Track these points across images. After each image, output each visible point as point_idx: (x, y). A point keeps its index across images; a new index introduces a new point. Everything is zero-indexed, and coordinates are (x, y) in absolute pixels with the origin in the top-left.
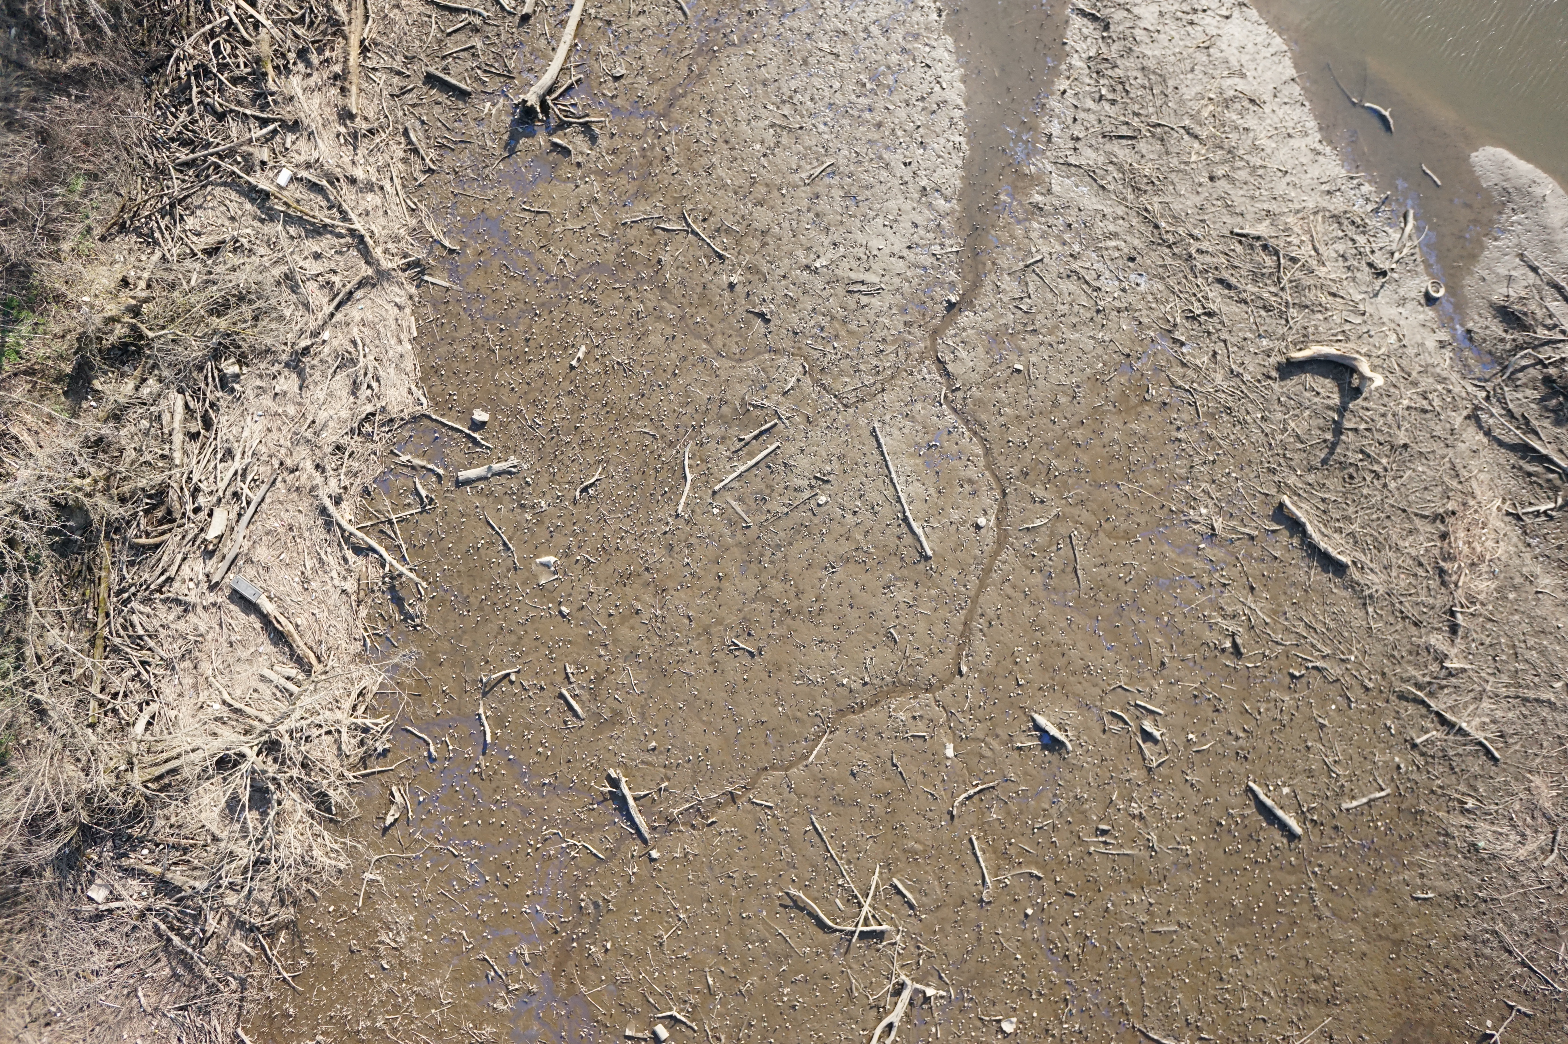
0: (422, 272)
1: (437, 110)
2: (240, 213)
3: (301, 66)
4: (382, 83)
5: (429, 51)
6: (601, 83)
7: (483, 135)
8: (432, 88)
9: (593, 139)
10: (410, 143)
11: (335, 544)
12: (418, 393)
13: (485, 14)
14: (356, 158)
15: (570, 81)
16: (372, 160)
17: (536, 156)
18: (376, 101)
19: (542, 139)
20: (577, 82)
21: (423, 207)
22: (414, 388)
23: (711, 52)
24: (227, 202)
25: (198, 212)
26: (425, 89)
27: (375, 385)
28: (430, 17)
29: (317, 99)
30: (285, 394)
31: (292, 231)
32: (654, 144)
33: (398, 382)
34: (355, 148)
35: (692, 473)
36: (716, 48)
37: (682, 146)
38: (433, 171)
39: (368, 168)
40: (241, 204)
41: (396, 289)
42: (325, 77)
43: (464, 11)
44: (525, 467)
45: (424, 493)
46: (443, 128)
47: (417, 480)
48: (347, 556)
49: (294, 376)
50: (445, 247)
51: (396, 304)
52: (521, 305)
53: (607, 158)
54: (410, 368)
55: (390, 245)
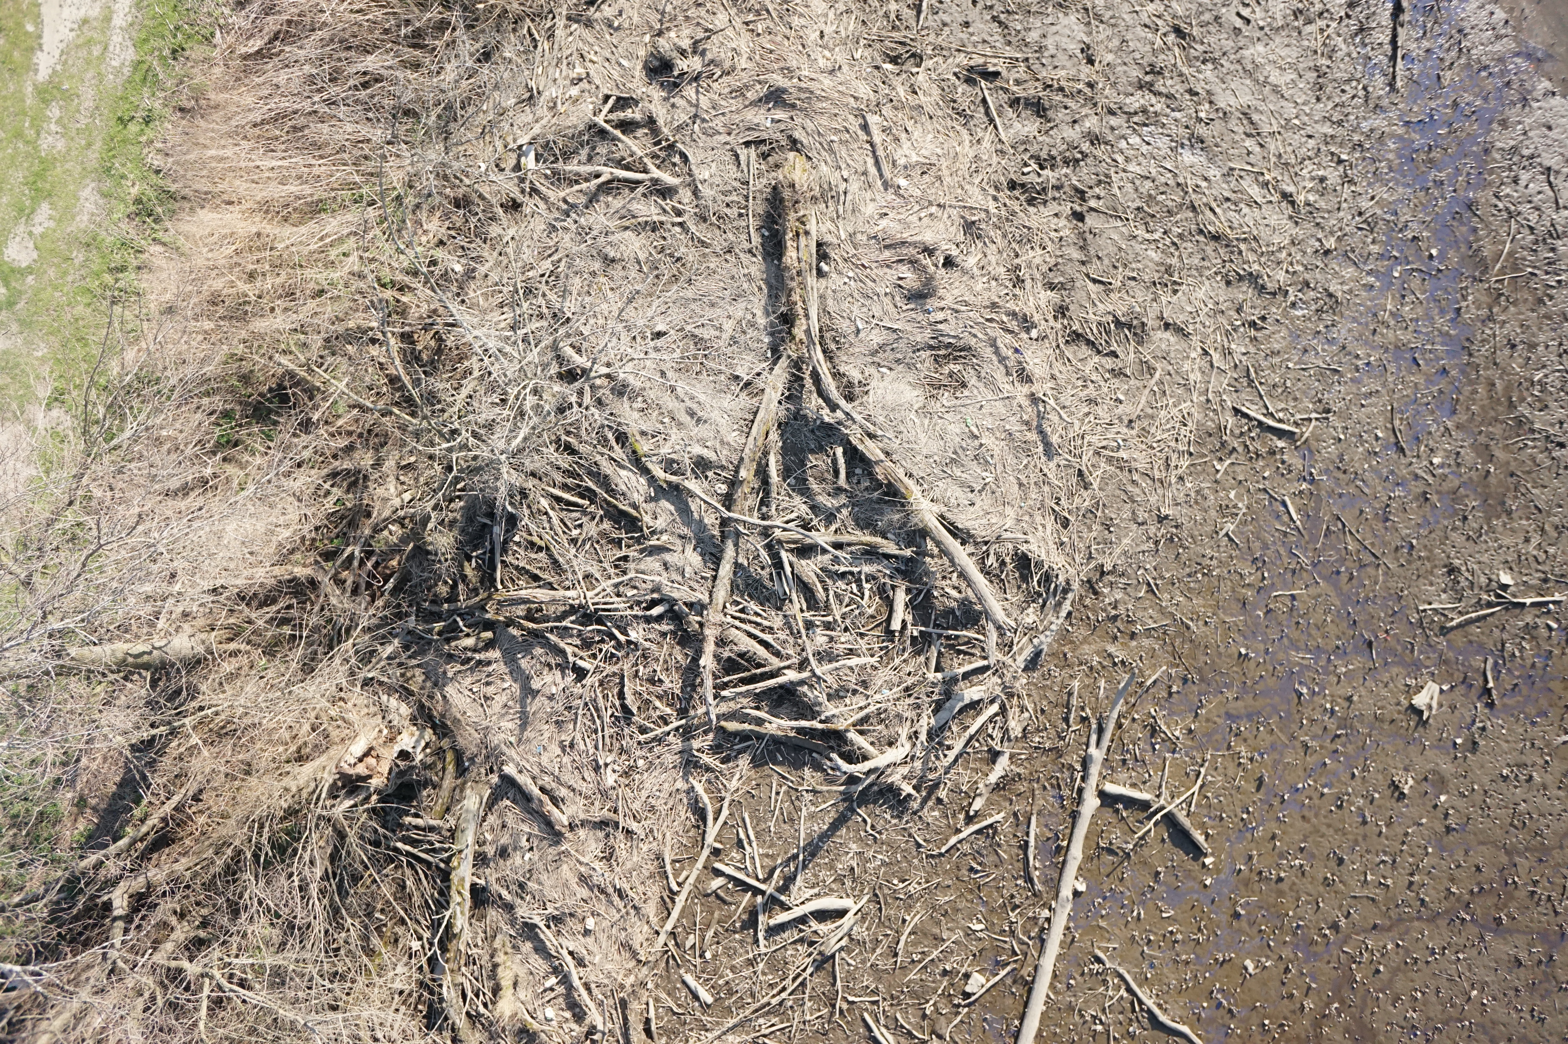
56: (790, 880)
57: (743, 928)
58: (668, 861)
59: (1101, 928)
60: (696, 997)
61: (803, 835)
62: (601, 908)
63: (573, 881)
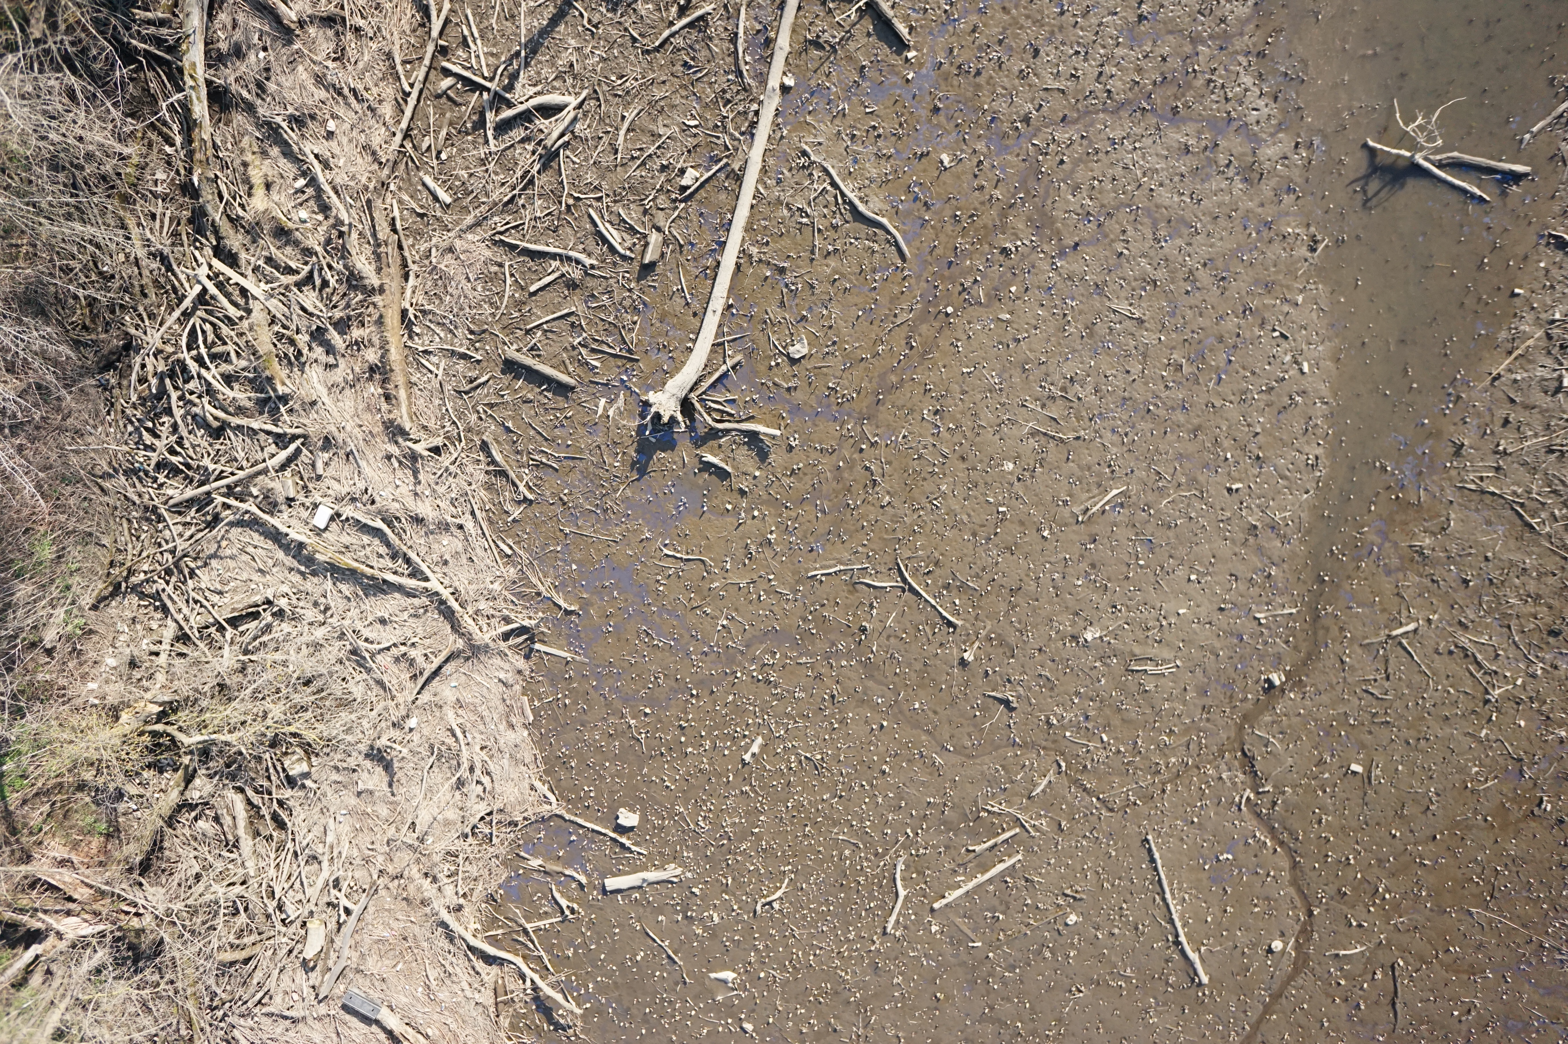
0: (532, 639)
1: (526, 412)
2: (270, 562)
3: (319, 352)
4: (440, 372)
5: (506, 322)
6: (770, 368)
7: (599, 447)
8: (517, 377)
9: (763, 455)
10: (493, 462)
11: (462, 956)
12: (544, 789)
13: (588, 261)
14: (419, 489)
15: (724, 368)
16: (441, 489)
17: (679, 477)
18: (437, 402)
19: (685, 452)
20: (734, 368)
21: (521, 553)
22: (538, 784)
23: (942, 316)
24: (250, 549)
25: (214, 563)
26: (507, 379)
27: (486, 780)
28: (501, 265)
29: (349, 401)
30: (371, 793)
31: (346, 588)
32: (853, 461)
33: (515, 776)
34: (415, 473)
35: (905, 887)
36: (950, 310)
37: (895, 464)
38: (531, 501)
39: (438, 502)
40: (270, 551)
41: (497, 661)
42: (357, 369)
43: (554, 256)
44: (689, 875)
45: (564, 903)
46: (538, 437)
47: (554, 887)
48: (478, 969)
49: (379, 770)
50: (560, 607)
51: (500, 680)
52: (672, 683)
53: (786, 481)
54: (528, 759)
55: (483, 605)
56: (514, 77)
57: (475, 128)
58: (398, 60)
59: (809, 124)
60: (436, 199)
61: (523, 31)
62: (341, 111)
63: (310, 83)
